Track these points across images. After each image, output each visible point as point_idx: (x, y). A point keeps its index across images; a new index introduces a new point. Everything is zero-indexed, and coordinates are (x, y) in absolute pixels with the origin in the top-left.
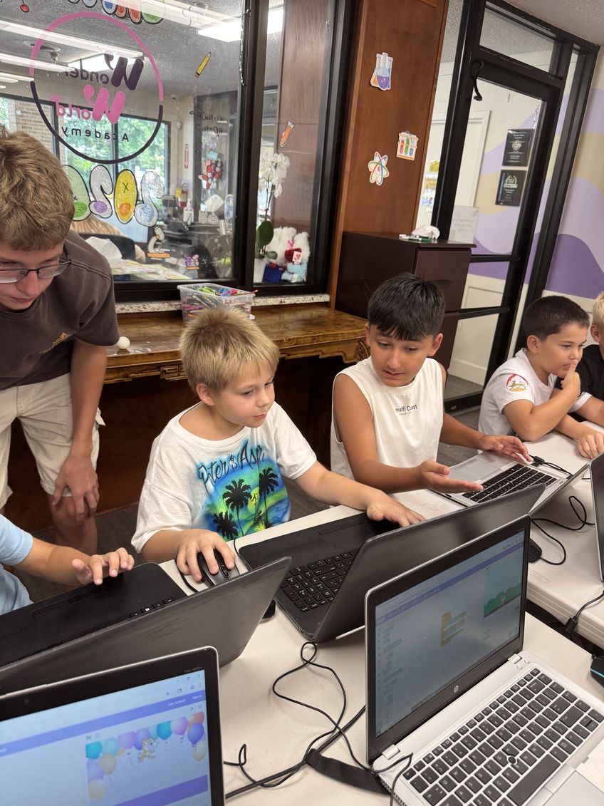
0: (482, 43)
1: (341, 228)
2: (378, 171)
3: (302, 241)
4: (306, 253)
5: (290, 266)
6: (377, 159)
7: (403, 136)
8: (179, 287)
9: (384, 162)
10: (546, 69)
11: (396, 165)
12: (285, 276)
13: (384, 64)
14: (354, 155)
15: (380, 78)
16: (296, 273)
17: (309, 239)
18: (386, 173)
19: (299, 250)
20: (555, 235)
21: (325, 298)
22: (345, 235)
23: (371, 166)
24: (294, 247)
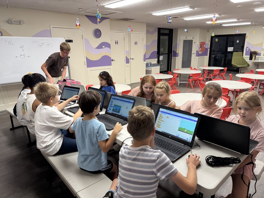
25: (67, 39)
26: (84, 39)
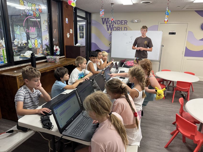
0: (77, 14)
1: (65, 45)
2: (68, 36)
3: (58, 47)
4: (59, 50)
5: (57, 52)
6: (68, 34)
7: (71, 30)
8: (46, 57)
9: (69, 34)
10: (85, 17)
11: (70, 34)
12: (57, 54)
13: (67, 19)
14: (65, 34)
15: (67, 22)
16: (58, 53)
17: (59, 47)
18: (69, 36)
19: (58, 49)
20: (91, 43)
21: (64, 56)
22: (66, 46)
23: (67, 35)
24: (57, 49)
25: (171, 32)
26: (188, 31)
